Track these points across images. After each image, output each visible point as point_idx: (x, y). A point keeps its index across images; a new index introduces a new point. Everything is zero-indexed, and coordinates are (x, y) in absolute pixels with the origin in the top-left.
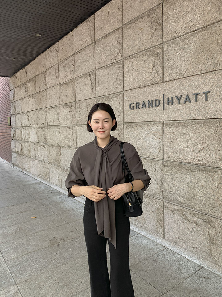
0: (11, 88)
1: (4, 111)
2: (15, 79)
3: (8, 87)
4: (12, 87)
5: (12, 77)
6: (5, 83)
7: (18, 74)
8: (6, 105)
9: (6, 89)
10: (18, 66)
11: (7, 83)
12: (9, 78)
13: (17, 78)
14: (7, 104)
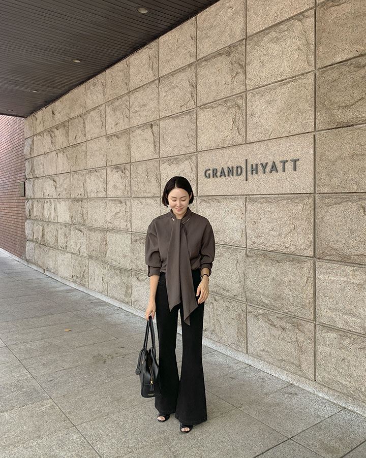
0: (26, 136)
1: (14, 171)
2: (34, 121)
3: (22, 134)
4: (28, 134)
5: (28, 118)
6: (15, 127)
7: (39, 114)
8: (17, 162)
9: (18, 136)
10: (40, 102)
11: (20, 126)
12: (23, 119)
13: (37, 119)
14: (19, 161)
